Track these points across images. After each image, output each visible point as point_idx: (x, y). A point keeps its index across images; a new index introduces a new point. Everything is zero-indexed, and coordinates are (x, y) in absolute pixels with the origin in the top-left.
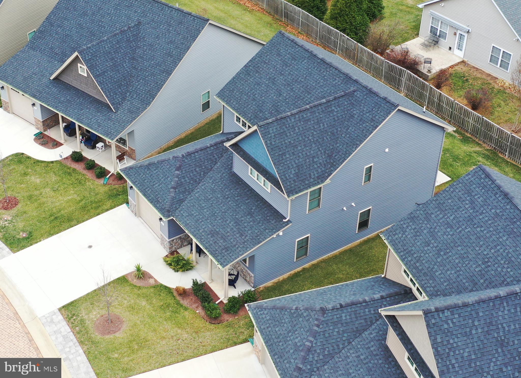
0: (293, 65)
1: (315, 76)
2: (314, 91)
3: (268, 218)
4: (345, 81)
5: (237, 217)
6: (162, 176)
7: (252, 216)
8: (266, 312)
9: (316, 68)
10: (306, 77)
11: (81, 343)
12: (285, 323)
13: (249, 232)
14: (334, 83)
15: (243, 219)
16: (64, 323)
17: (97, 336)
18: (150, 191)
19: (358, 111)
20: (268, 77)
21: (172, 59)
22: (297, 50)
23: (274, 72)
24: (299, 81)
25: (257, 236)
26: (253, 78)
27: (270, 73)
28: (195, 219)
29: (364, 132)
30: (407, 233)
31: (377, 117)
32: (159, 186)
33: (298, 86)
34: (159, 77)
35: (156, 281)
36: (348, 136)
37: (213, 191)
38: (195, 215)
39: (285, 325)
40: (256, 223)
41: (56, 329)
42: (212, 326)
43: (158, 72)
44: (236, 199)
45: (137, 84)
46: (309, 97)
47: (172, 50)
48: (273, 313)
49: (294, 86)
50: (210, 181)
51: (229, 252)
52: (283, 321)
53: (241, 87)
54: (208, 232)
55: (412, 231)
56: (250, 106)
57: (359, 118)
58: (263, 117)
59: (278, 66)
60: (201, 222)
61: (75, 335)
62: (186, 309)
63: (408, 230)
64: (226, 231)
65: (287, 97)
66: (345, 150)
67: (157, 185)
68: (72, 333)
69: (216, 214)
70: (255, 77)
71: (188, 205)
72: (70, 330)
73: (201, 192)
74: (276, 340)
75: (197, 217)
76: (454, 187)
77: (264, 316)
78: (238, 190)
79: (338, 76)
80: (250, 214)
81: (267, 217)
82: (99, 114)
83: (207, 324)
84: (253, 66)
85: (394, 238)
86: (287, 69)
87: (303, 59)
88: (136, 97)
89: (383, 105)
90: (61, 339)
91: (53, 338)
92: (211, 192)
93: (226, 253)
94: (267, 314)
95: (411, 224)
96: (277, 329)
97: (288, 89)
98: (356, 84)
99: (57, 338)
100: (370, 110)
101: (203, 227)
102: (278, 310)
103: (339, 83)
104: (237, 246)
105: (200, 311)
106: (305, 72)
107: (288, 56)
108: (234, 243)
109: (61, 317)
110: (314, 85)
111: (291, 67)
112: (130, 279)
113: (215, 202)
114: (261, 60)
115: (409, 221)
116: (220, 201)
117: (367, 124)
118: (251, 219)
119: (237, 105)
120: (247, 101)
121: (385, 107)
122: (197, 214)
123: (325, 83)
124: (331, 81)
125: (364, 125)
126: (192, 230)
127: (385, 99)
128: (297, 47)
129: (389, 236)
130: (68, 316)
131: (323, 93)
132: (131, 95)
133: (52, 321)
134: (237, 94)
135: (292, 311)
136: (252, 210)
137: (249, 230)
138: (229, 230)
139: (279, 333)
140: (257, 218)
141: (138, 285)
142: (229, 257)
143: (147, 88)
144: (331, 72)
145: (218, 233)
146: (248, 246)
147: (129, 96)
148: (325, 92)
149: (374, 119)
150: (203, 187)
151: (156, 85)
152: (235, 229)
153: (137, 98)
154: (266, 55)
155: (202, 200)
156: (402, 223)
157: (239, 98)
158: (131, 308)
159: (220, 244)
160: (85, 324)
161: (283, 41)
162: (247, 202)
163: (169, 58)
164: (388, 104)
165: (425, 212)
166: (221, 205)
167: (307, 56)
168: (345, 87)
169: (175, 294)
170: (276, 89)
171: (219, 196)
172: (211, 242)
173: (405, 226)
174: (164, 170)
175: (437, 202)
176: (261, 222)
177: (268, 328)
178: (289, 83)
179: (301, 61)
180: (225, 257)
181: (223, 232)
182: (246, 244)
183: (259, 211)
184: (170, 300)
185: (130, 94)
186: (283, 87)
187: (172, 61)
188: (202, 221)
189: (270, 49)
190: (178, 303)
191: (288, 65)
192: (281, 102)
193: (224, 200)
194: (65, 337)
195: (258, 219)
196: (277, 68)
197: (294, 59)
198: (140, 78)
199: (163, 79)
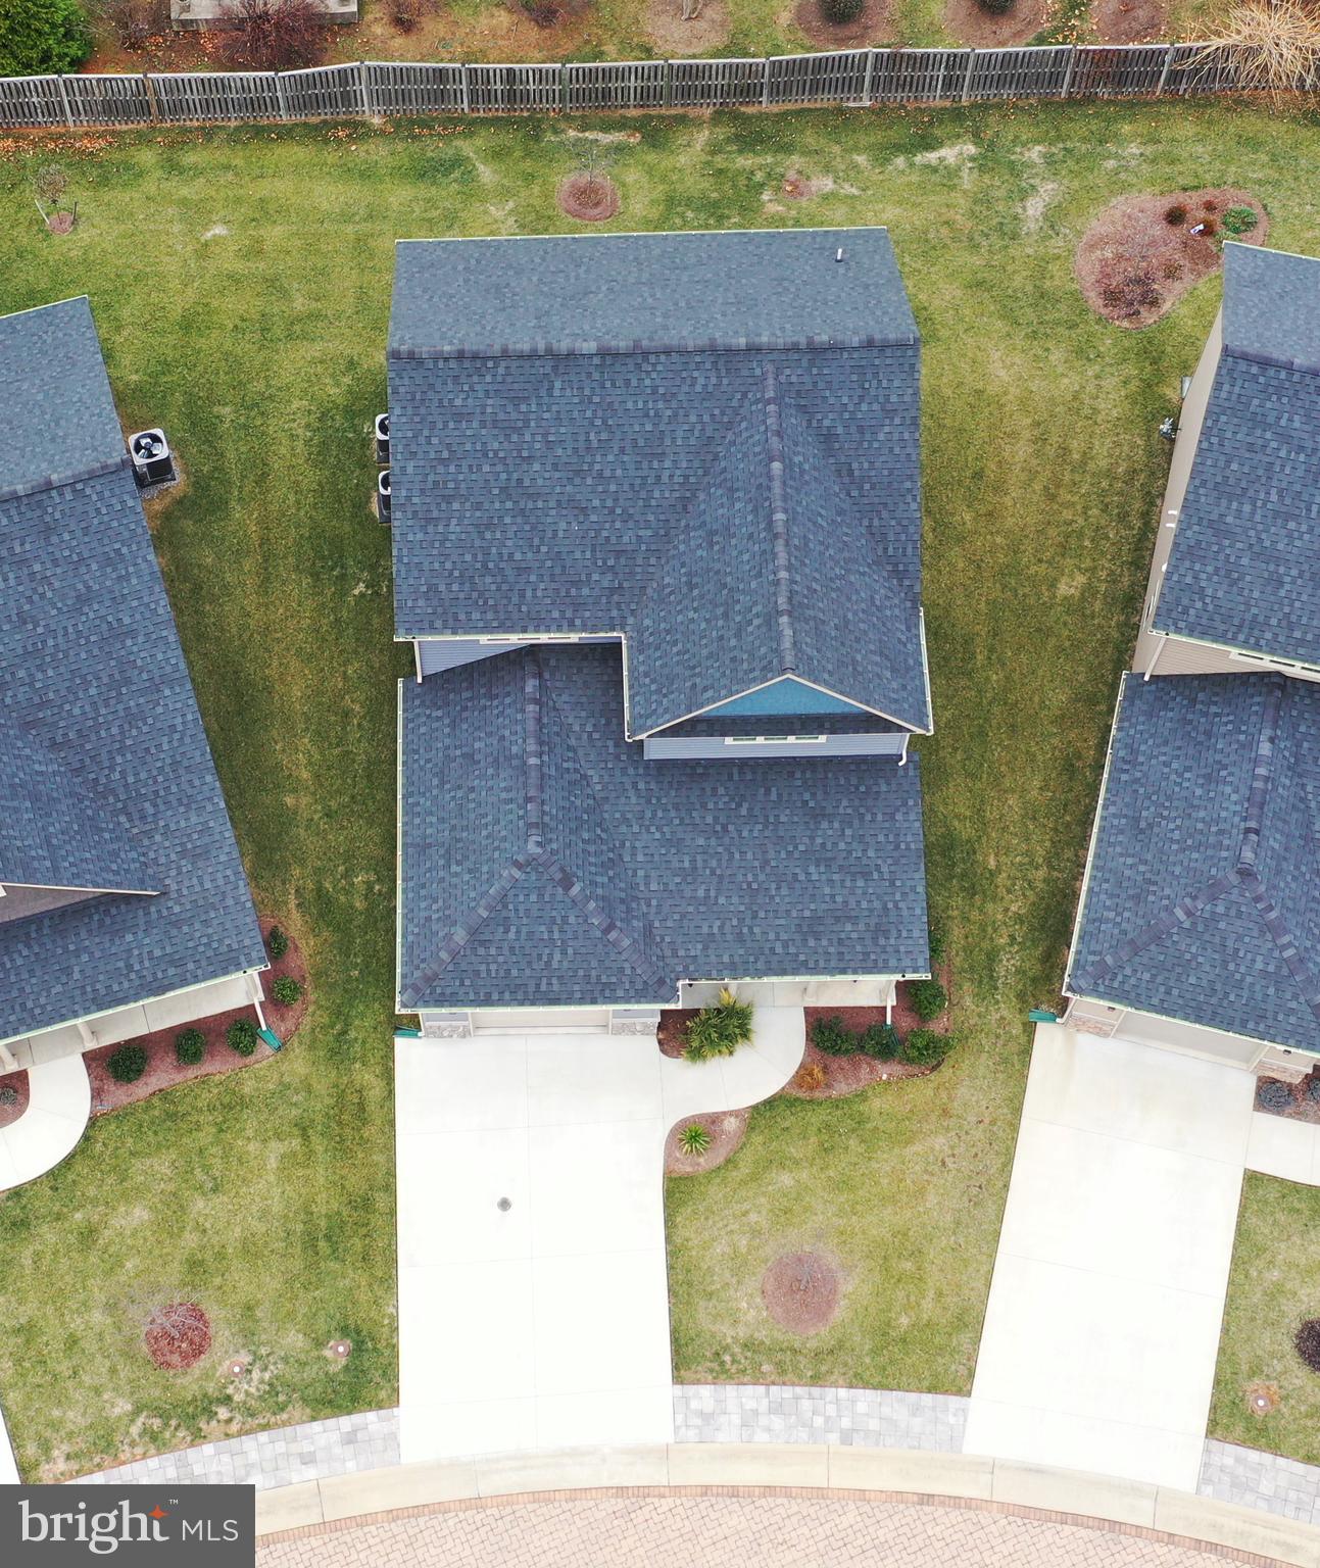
0: (533, 416)
1: (630, 405)
2: (668, 442)
3: (862, 789)
4: (721, 365)
5: (802, 848)
6: (543, 928)
7: (830, 818)
8: (1128, 971)
9: (608, 384)
10: (604, 422)
11: (816, 1380)
12: (1195, 957)
13: (871, 853)
14: (698, 388)
15: (819, 841)
16: (731, 1391)
17: (819, 1335)
18: (554, 981)
19: (831, 416)
20: (496, 491)
21: (141, 639)
22: (501, 370)
23: (499, 468)
24: (595, 444)
25: (897, 847)
26: (454, 522)
27: (490, 477)
28: (729, 937)
29: (897, 450)
30: (1209, 592)
31: (894, 399)
32: (564, 953)
33: (610, 458)
34: (160, 710)
35: (735, 1114)
36: (867, 486)
37: (676, 843)
38: (715, 930)
39: (1200, 959)
40: (856, 823)
41: (736, 1419)
42: (946, 1071)
43: (142, 700)
44: (744, 812)
45: (117, 776)
46: (668, 464)
47: (110, 619)
48: (1145, 960)
49: (597, 467)
50: (636, 829)
51: (894, 933)
52: (1188, 956)
53: (448, 566)
54: (797, 937)
55: (1215, 579)
56: (529, 594)
57: (853, 429)
58: (596, 592)
59: (496, 445)
60: (752, 932)
61: (784, 1384)
62: (862, 1096)
63: (1203, 584)
64: (827, 899)
65: (609, 503)
66: (893, 523)
67: (557, 956)
68: (773, 1388)
69: (755, 886)
70: (457, 514)
71: (669, 924)
72: (761, 1389)
73: (653, 874)
74: (1214, 1001)
75: (727, 929)
76: (1215, 431)
77: (1133, 981)
78: (721, 791)
79: (692, 366)
80: (818, 815)
81: (857, 788)
82: (129, 937)
83: (932, 1077)
84: (416, 492)
85: (1192, 619)
86: (528, 438)
87: (546, 383)
88: (155, 805)
89: (877, 362)
90: (777, 1422)
91: (761, 1437)
92: (673, 851)
93: (892, 941)
94: (1135, 971)
95: (1197, 567)
96: (1192, 980)
97: (589, 481)
98: (759, 357)
99: (769, 1430)
100: (859, 392)
101: (772, 936)
102: (1153, 947)
103: (714, 380)
104: (890, 905)
105: (884, 1071)
106: (589, 414)
107: (490, 402)
108: (877, 904)
109: (706, 1391)
110: (649, 427)
111: (533, 424)
112: (689, 1169)
113: (714, 863)
114: (421, 463)
115: (1187, 564)
116: (720, 849)
117: (887, 429)
118: (836, 825)
119: (490, 615)
120: (505, 587)
121: (888, 361)
122: (718, 923)
123: (674, 404)
124: (685, 388)
125: (881, 437)
126: (760, 965)
127: (870, 344)
128: (490, 364)
129: (1175, 625)
130: (711, 1371)
131: (697, 433)
132: (136, 816)
133: (706, 1417)
134: (455, 587)
135: (1187, 925)
136: (812, 804)
137: (864, 850)
138: (827, 890)
139: (1204, 983)
140: (841, 811)
141: (720, 1160)
142: (910, 942)
143: (159, 764)
144: (659, 368)
145: (816, 919)
146: (909, 883)
147: (130, 820)
148: (699, 427)
149: (889, 407)
150: (640, 858)
151: (177, 736)
152: (835, 877)
153: (162, 808)
154: (422, 440)
155: (683, 886)
156: (1175, 578)
157: (475, 595)
158: (784, 1214)
159: (854, 935)
160: (763, 1343)
161: (429, 373)
162: (774, 796)
163: (129, 642)
164: (888, 353)
165: (1205, 523)
166: (737, 856)
167: (548, 370)
168: (739, 381)
169: (802, 1094)
170: (552, 504)
171: (701, 841)
172: (832, 950)
173: (1189, 580)
174: (535, 913)
175: (1210, 485)
176: (862, 810)
177: (1168, 993)
178: (575, 467)
179: (543, 393)
180: (902, 949)
181: (824, 906)
182: (898, 883)
183: (825, 793)
184: (817, 1117)
185: (128, 814)
186: (569, 489)
187: (147, 645)
188: (751, 928)
189: (417, 419)
190: (837, 1104)
191: (520, 424)
192: (607, 525)
193: (727, 840)
194: (776, 1409)
195: (849, 811)
196: (496, 452)
197: (516, 401)
198: (104, 756)
199: (179, 705)
